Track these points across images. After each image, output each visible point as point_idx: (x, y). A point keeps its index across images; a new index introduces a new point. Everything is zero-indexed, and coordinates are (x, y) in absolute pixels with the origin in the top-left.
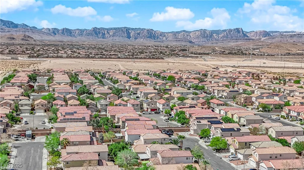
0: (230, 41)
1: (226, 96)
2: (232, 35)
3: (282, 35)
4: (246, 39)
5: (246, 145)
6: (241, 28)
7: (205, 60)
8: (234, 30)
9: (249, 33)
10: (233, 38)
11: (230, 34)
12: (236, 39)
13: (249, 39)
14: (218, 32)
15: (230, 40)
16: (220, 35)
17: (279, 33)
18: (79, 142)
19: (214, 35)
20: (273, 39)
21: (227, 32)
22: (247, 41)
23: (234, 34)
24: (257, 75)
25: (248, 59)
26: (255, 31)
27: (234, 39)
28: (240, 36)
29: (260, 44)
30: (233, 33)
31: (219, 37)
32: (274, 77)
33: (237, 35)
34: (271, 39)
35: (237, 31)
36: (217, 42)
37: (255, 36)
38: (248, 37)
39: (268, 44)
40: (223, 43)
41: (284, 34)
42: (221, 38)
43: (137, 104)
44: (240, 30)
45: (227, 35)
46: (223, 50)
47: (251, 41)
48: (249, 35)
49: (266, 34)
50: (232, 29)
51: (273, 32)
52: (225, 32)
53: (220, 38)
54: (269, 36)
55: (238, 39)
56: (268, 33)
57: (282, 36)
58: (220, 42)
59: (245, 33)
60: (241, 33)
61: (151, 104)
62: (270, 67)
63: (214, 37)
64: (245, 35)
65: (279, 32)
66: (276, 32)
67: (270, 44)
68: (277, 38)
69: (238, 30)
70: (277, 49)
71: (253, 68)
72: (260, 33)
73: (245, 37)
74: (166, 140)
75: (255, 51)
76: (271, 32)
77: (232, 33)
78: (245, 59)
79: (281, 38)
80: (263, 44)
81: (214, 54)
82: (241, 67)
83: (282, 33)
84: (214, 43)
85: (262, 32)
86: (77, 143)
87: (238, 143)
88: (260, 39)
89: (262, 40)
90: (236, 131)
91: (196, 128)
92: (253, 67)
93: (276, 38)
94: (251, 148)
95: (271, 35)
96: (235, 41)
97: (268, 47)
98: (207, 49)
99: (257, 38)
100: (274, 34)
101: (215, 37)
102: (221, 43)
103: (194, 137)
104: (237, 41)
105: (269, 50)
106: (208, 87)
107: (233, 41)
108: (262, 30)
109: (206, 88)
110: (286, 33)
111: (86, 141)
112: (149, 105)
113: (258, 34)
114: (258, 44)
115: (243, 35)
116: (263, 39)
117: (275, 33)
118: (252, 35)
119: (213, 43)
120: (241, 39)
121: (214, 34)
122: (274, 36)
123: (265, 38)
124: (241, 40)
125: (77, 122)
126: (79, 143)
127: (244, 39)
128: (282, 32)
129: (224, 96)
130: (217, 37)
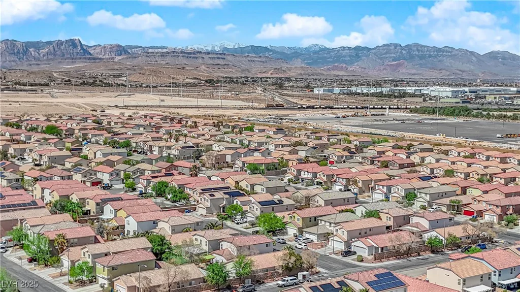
0: (62, 61)
1: (178, 156)
2: (63, 51)
3: (147, 52)
4: (89, 59)
5: (310, 221)
6: (79, 39)
7: (52, 96)
8: (66, 43)
9: (93, 48)
10: (66, 56)
11: (59, 49)
12: (73, 59)
13: (94, 59)
14: (37, 45)
15: (62, 59)
16: (41, 51)
17: (141, 50)
18: (78, 238)
19: (31, 50)
20: (134, 59)
21: (53, 46)
22: (90, 61)
23: (66, 50)
24: (179, 120)
25: (123, 94)
26: (102, 45)
27: (68, 58)
28: (77, 53)
29: (116, 67)
30: (65, 47)
31: (39, 54)
32: (214, 123)
33: (72, 52)
34: (131, 59)
35: (71, 44)
36: (39, 62)
37: (103, 53)
38: (90, 54)
39: (129, 67)
40: (49, 64)
41: (150, 50)
42: (44, 56)
43: (69, 176)
44: (76, 42)
45: (55, 50)
46: (67, 79)
47: (97, 61)
48: (92, 52)
49: (121, 50)
50: (63, 40)
51: (131, 47)
52: (51, 46)
53: (41, 55)
54: (125, 54)
55: (76, 59)
56: (124, 48)
57: (148, 55)
58: (43, 62)
59: (85, 47)
60: (79, 47)
61: (89, 174)
62: (186, 107)
63: (31, 54)
64: (85, 51)
65: (141, 47)
66: (137, 48)
67: (132, 67)
68: (140, 58)
69: (73, 43)
70: (155, 76)
71: (150, 109)
72: (111, 48)
73: (86, 54)
74: (200, 224)
75: (120, 80)
76: (129, 47)
77: (62, 47)
78: (119, 94)
79: (147, 58)
80: (122, 67)
81: (54, 84)
82: (131, 108)
83: (146, 49)
84: (33, 64)
85: (114, 47)
86: (76, 240)
87: (301, 219)
88: (113, 58)
89: (116, 60)
90: (278, 204)
91: (208, 204)
92: (151, 107)
93: (138, 57)
94: (319, 225)
95: (129, 51)
96: (71, 61)
97: (140, 73)
98: (39, 76)
99: (107, 56)
100: (133, 51)
101: (33, 53)
102: (46, 64)
103: (210, 218)
104: (73, 61)
105: (142, 78)
106: (137, 143)
107: (67, 60)
108: (114, 43)
109: (134, 145)
110: (153, 50)
111: (89, 237)
112: (85, 176)
113: (108, 50)
114: (112, 67)
115: (82, 51)
116: (118, 58)
117: (135, 49)
118: (97, 51)
119: (30, 65)
120: (80, 58)
121: (30, 48)
122: (133, 53)
123: (120, 58)
124: (81, 60)
125: (31, 208)
126: (78, 240)
127: (85, 58)
128: (146, 47)
129: (174, 155)
130: (36, 53)
